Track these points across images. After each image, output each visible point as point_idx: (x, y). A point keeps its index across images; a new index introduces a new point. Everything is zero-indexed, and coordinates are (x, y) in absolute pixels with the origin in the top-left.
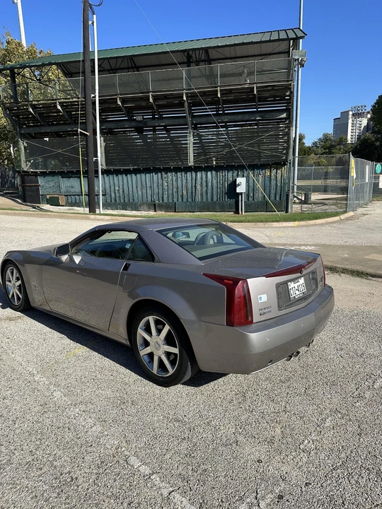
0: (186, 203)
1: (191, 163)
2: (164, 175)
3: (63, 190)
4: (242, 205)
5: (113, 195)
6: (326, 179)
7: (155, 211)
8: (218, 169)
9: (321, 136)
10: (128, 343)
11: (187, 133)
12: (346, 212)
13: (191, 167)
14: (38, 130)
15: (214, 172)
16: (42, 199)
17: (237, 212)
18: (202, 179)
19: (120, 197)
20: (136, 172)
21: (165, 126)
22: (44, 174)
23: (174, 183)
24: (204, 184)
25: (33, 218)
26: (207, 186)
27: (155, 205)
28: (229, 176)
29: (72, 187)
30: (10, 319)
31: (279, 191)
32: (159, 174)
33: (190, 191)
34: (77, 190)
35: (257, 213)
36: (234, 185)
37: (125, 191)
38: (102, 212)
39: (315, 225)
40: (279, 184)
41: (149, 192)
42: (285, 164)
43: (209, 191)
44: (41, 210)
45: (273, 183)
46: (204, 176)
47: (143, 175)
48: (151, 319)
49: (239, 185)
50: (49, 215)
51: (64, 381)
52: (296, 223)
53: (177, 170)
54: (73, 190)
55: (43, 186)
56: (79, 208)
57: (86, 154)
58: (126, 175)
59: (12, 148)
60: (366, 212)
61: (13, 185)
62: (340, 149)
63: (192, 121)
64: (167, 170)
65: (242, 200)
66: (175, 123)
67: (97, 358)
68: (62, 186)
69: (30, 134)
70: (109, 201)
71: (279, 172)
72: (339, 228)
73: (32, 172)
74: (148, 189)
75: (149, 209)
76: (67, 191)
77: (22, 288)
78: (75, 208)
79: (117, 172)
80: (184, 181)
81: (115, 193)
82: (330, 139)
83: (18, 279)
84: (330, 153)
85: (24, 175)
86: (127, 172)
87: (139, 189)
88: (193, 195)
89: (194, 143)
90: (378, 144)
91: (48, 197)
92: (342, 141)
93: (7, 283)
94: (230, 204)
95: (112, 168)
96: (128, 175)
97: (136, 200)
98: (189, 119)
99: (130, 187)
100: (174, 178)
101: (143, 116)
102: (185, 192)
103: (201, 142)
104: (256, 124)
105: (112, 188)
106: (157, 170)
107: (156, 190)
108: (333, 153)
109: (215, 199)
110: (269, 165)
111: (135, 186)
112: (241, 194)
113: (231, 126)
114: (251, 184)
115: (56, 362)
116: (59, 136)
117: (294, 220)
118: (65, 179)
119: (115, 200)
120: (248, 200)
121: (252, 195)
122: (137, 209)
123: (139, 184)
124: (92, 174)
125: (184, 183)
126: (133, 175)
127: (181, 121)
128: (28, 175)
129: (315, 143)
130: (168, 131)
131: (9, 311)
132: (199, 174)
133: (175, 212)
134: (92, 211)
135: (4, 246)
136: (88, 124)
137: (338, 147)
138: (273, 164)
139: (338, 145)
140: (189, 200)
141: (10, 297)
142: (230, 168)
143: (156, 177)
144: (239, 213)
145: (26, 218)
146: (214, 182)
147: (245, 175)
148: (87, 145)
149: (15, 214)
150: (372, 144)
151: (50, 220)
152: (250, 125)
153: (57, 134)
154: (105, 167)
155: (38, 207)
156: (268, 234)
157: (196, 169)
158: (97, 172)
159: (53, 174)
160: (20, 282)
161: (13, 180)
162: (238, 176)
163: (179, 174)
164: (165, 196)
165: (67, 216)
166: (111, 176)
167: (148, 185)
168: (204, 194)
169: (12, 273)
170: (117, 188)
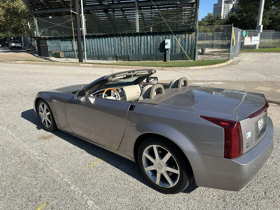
0: (135, 55)
1: (138, 31)
2: (122, 38)
3: (62, 48)
4: (168, 56)
5: (92, 51)
6: (213, 40)
7: (117, 61)
8: (154, 34)
9: (207, 15)
10: (134, 160)
11: (135, 12)
12: (228, 60)
13: (138, 33)
14: (44, 11)
15: (152, 36)
16: (50, 54)
17: (165, 60)
18: (144, 40)
19: (95, 52)
20: (105, 36)
21: (122, 8)
22: (50, 39)
23: (128, 43)
24: (146, 44)
25: (47, 66)
26: (147, 45)
27: (117, 57)
28: (161, 39)
29: (67, 46)
30: (45, 138)
31: (190, 47)
32: (119, 38)
33: (137, 48)
34: (70, 48)
35: (177, 61)
36: (163, 44)
37: (99, 49)
38: (86, 62)
39: (214, 68)
40: (190, 43)
41: (113, 49)
42: (194, 31)
43: (149, 48)
44: (51, 61)
45: (187, 42)
46: (146, 39)
47: (109, 39)
48: (155, 147)
49: (167, 44)
50: (56, 64)
51: (92, 190)
52: (204, 67)
53: (129, 35)
54: (68, 48)
55: (50, 46)
56: (72, 59)
57: (76, 26)
58: (99, 39)
59: (29, 23)
60: (239, 60)
61: (31, 46)
62: (217, 22)
63: (138, 4)
64: (124, 35)
65: (168, 53)
66: (127, 6)
67: (110, 169)
68: (61, 46)
69: (39, 14)
70: (89, 54)
71: (190, 35)
72: (229, 70)
73: (43, 38)
74: (112, 47)
75: (113, 59)
76: (64, 49)
77: (51, 117)
78: (70, 59)
79: (94, 37)
80: (134, 42)
81: (93, 50)
82: (212, 17)
83: (47, 111)
84: (212, 25)
85: (39, 39)
86: (99, 37)
87: (107, 47)
88: (139, 50)
89: (139, 19)
90: (239, 19)
91: (53, 52)
92: (218, 18)
93: (40, 113)
94: (161, 56)
95: (90, 34)
96: (100, 39)
97: (105, 54)
98: (136, 3)
99: (102, 46)
100: (128, 40)
101: (108, 2)
102: (134, 49)
103: (143, 18)
104: (176, 7)
105: (91, 46)
106: (117, 35)
107: (117, 48)
108: (213, 25)
109: (152, 53)
110: (184, 31)
111: (104, 46)
112: (168, 49)
113: (161, 8)
114: (174, 44)
115: (83, 173)
116: (58, 15)
117: (202, 65)
118: (63, 42)
119: (93, 54)
120: (172, 53)
121: (174, 50)
122: (106, 59)
123: (107, 44)
124: (80, 38)
125: (134, 43)
126: (103, 39)
127: (132, 5)
128: (41, 40)
129: (203, 19)
130: (123, 11)
131: (42, 131)
132: (143, 37)
133: (129, 61)
134: (81, 61)
135: (32, 84)
136: (76, 7)
137: (216, 21)
138: (187, 31)
139: (216, 20)
140: (137, 53)
141: (43, 122)
142: (161, 33)
143: (117, 39)
144: (166, 61)
145: (42, 66)
146: (152, 42)
147: (170, 38)
148: (76, 20)
149: (35, 64)
150: (236, 19)
151: (57, 67)
152: (173, 7)
153: (57, 14)
154: (86, 34)
155: (48, 59)
156: (189, 74)
157: (141, 34)
158: (82, 37)
159: (55, 39)
160: (49, 113)
161: (31, 42)
162: (166, 38)
163: (131, 37)
164: (123, 52)
165: (66, 64)
166: (90, 39)
167: (112, 45)
168: (146, 50)
169: (43, 106)
170: (94, 47)
